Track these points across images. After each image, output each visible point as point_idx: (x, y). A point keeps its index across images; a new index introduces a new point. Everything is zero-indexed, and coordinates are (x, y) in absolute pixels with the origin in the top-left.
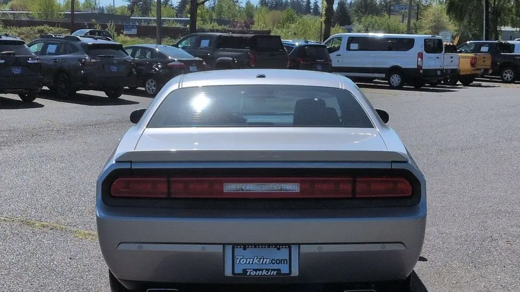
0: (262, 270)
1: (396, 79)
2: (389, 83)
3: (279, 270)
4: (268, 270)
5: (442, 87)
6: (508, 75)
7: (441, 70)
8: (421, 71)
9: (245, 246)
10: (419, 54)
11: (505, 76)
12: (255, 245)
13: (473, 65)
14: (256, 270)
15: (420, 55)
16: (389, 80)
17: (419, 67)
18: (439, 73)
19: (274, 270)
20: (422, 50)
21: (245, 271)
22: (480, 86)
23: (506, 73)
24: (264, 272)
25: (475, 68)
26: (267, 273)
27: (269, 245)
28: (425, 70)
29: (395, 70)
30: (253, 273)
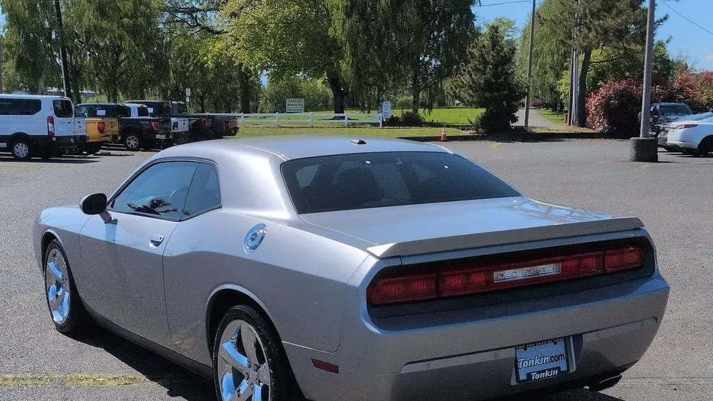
0: (544, 371)
1: (21, 149)
2: (13, 155)
3: (558, 368)
4: (549, 370)
5: (66, 157)
6: (132, 142)
7: (75, 137)
8: (54, 139)
9: (525, 347)
10: (48, 118)
11: (129, 143)
12: (535, 344)
13: (101, 131)
14: (539, 372)
15: (51, 120)
16: (13, 151)
17: (51, 135)
18: (72, 140)
19: (554, 369)
20: (52, 113)
21: (529, 375)
22: (109, 154)
23: (129, 140)
24: (547, 374)
25: (104, 135)
26: (550, 374)
27: (547, 341)
28: (58, 138)
29: (20, 137)
30: (538, 377)
